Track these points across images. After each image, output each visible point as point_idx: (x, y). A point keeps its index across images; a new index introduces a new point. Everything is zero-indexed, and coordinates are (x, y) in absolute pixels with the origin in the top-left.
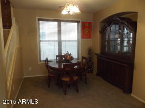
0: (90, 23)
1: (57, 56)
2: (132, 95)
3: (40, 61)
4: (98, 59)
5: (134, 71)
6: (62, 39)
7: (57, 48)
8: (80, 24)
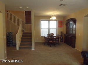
0: (62, 21)
1: (48, 34)
2: (75, 48)
3: (41, 36)
4: (65, 36)
5: (76, 39)
6: (50, 28)
7: (48, 31)
8: (58, 21)
